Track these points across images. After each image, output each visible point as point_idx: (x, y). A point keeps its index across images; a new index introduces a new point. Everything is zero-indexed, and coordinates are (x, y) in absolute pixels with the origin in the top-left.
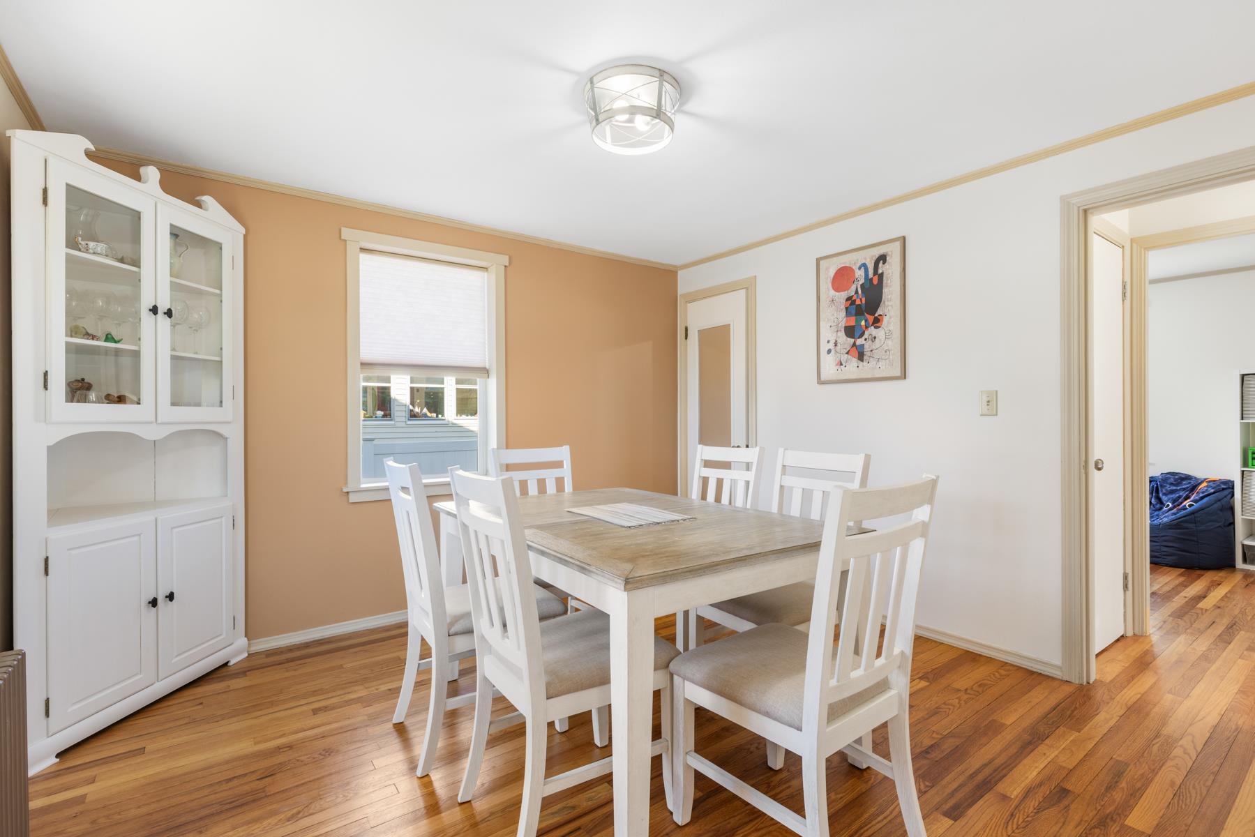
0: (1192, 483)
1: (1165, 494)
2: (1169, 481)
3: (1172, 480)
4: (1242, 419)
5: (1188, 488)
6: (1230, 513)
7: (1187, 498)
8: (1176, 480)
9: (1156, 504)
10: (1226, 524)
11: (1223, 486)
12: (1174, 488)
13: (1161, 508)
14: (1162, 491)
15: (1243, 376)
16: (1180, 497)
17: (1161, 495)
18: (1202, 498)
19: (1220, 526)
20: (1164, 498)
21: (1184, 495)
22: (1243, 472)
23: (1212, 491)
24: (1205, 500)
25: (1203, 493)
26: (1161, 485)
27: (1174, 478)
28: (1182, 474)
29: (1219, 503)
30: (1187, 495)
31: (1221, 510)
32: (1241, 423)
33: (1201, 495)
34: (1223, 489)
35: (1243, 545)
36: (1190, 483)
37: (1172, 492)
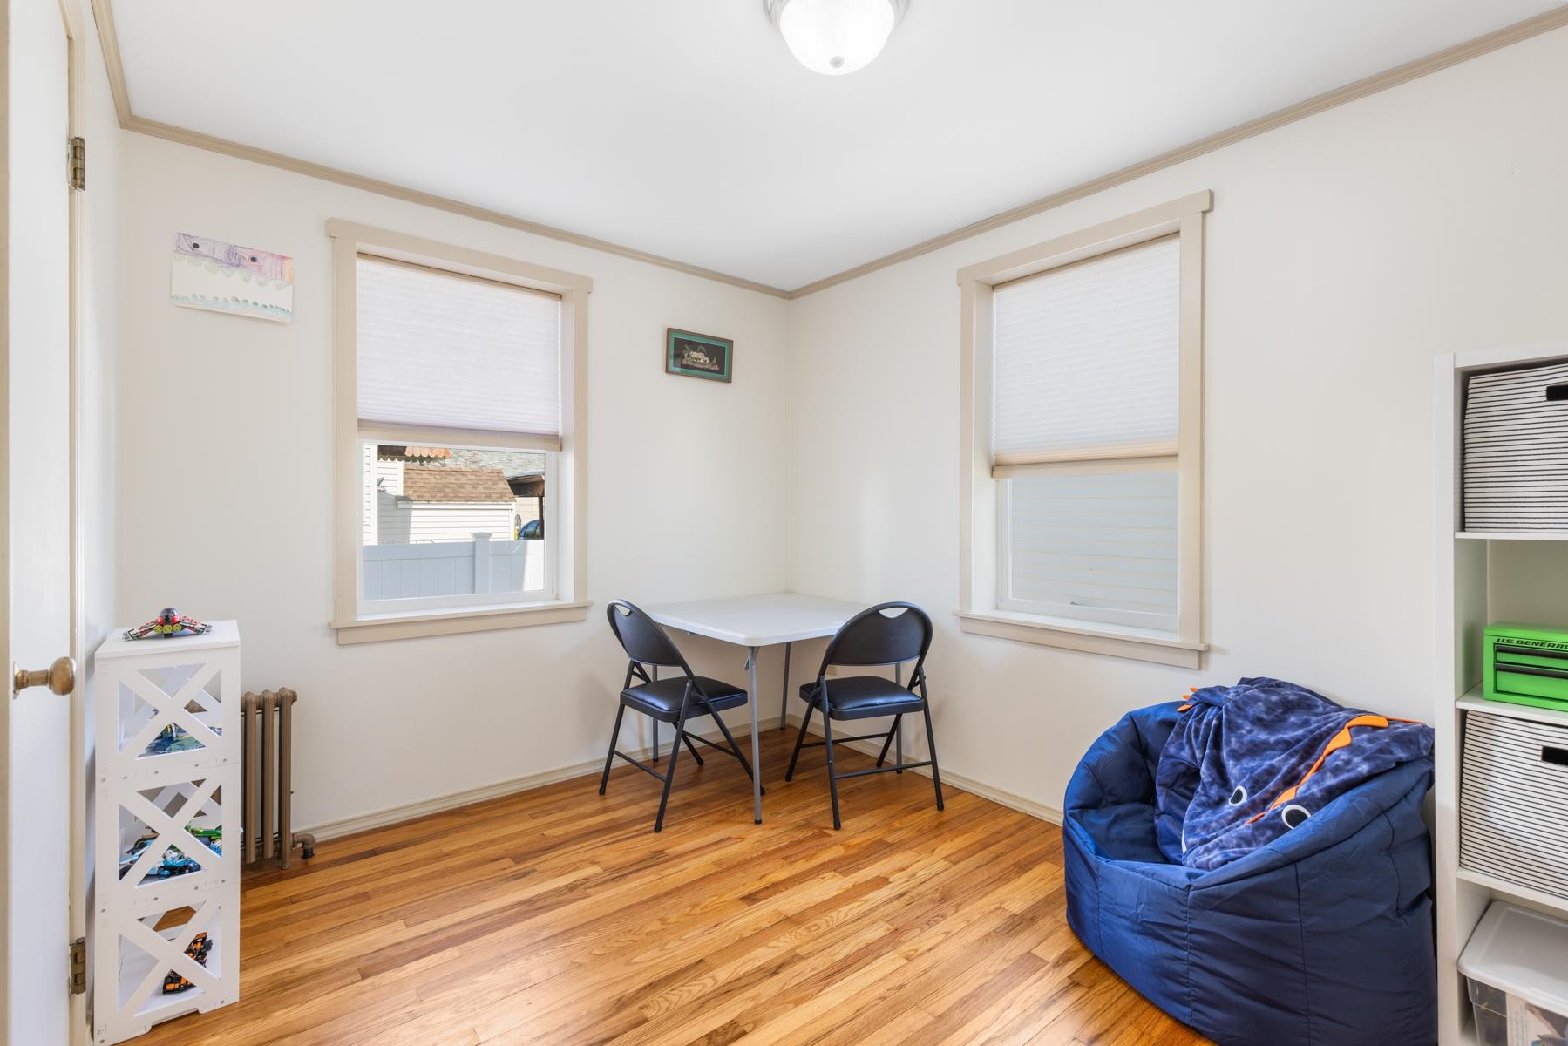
0: (1315, 722)
1: (1236, 756)
2: (1251, 712)
3: (1259, 709)
4: (1463, 528)
5: (1298, 741)
6: (1419, 856)
7: (1292, 779)
8: (1270, 708)
9: (1211, 784)
10: (1405, 903)
11: (1401, 754)
12: (1263, 736)
13: (1221, 801)
14: (1229, 743)
15: (1466, 377)
16: (1271, 772)
17: (1224, 754)
18: (1331, 794)
19: (1382, 917)
20: (1232, 768)
21: (1285, 768)
22: (1463, 714)
23: (1364, 768)
24: (1340, 803)
25: (1336, 771)
26: (1229, 722)
27: (1267, 702)
28: (1292, 686)
29: (1382, 824)
30: (1293, 768)
31: (1390, 850)
32: (1457, 541)
33: (1331, 781)
34: (1400, 764)
35: (1464, 981)
36: (1306, 723)
37: (1256, 749)
